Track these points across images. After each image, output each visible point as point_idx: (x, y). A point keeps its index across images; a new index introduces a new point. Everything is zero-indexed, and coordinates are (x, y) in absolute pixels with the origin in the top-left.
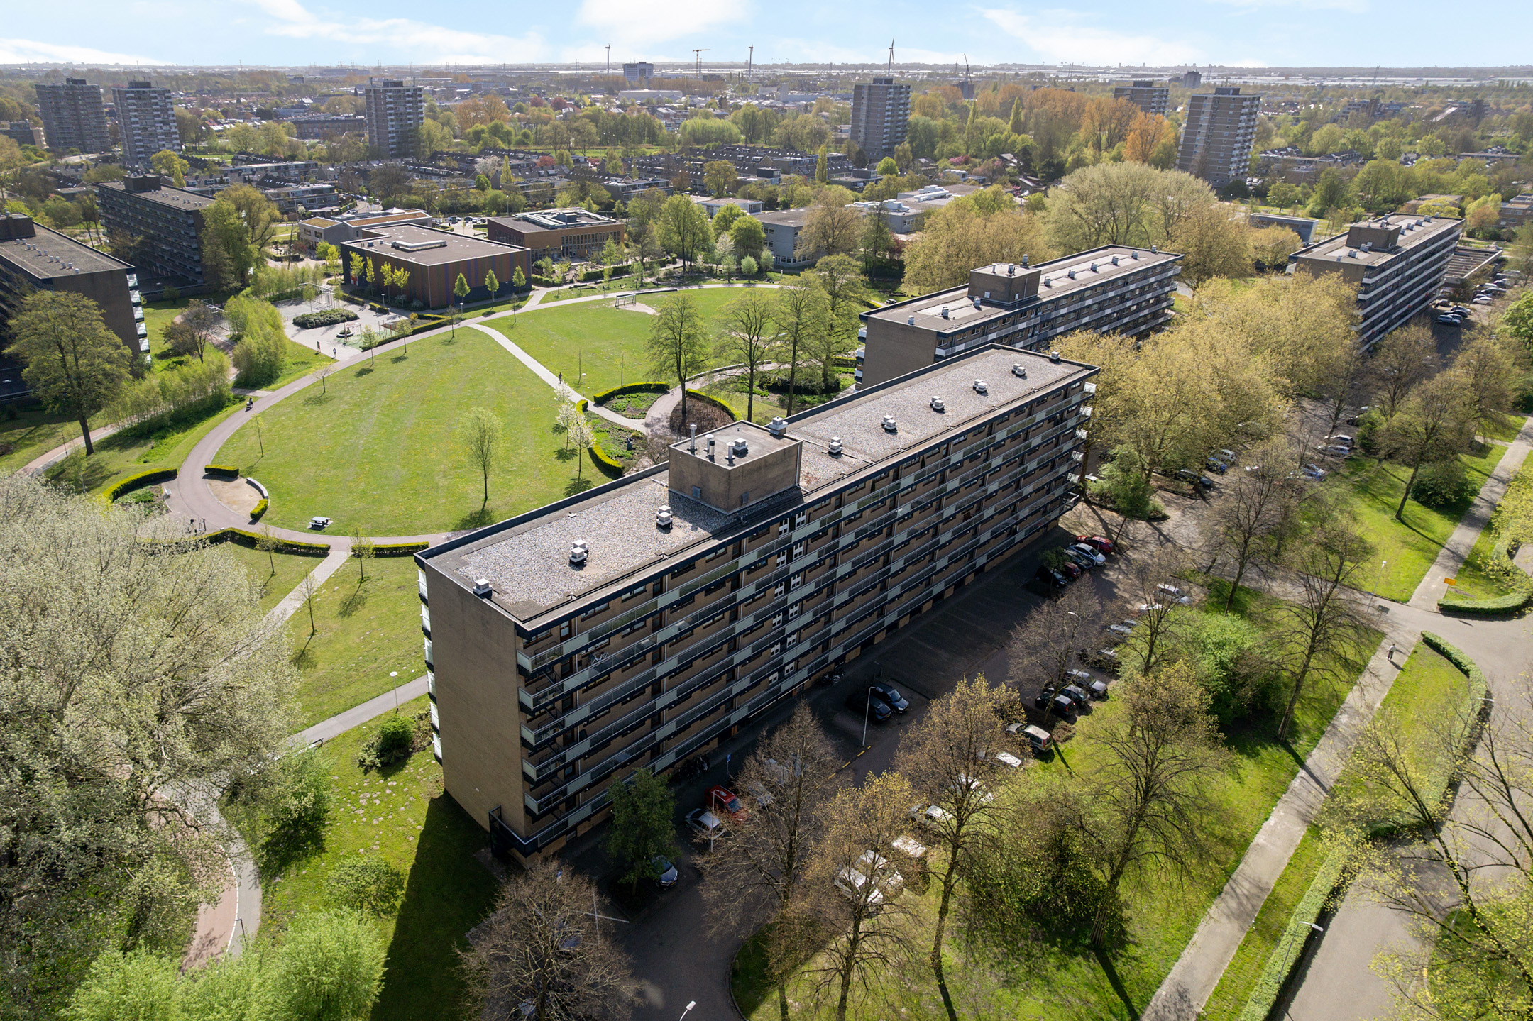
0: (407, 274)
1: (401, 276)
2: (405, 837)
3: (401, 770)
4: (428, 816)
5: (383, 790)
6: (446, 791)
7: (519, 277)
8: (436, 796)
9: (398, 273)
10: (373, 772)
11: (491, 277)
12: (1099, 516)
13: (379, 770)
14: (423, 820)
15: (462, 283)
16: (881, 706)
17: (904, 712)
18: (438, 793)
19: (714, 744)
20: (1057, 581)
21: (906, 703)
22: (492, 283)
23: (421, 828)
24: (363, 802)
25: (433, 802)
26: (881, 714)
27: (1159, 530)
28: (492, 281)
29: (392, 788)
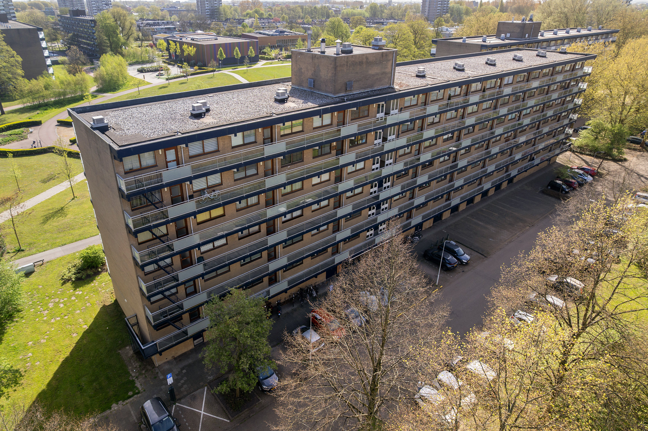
0: (195, 49)
1: (192, 51)
2: (71, 333)
3: (88, 283)
4: (96, 319)
5: (70, 297)
6: (116, 301)
7: (251, 52)
8: (107, 304)
9: (190, 48)
10: (69, 284)
11: (236, 51)
12: (581, 158)
13: (73, 282)
14: (91, 321)
15: (221, 53)
16: (450, 257)
17: (467, 264)
18: (110, 300)
19: (322, 277)
20: (563, 190)
21: (468, 257)
22: (237, 54)
23: (86, 327)
24: (51, 305)
25: (105, 308)
26: (450, 264)
27: (624, 167)
28: (237, 53)
29: (77, 297)
